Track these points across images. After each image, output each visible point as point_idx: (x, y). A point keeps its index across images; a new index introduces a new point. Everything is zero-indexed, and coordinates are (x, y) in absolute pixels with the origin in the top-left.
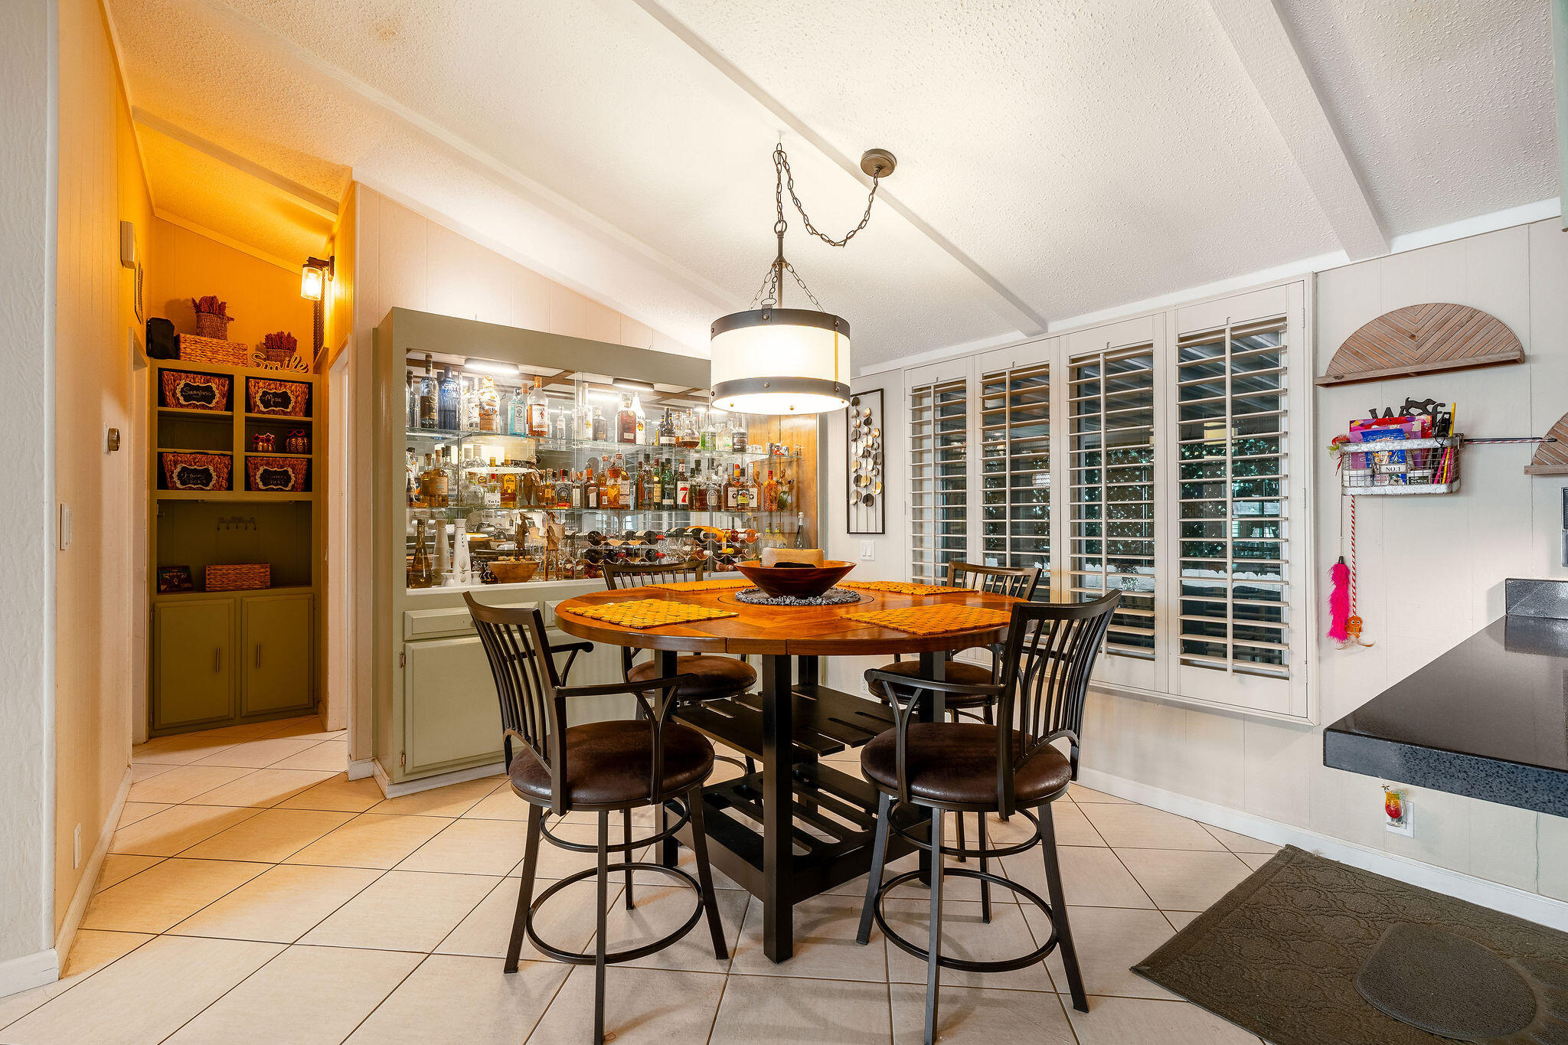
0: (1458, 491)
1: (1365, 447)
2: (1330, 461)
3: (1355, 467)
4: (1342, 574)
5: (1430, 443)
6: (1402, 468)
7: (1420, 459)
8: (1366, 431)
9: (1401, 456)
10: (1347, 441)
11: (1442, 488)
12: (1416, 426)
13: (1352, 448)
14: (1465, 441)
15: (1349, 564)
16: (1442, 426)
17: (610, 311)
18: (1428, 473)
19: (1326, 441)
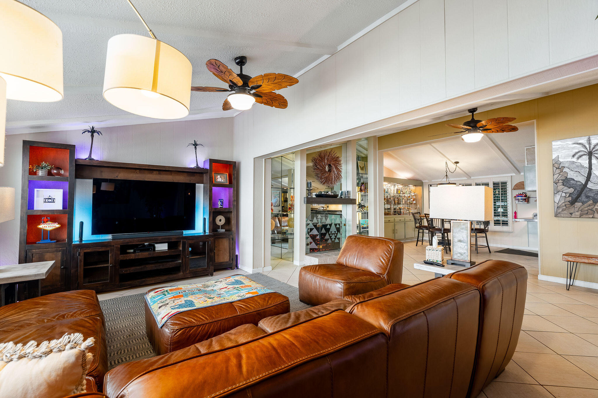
0: (528, 203)
1: (518, 198)
2: (514, 199)
3: (517, 200)
4: (515, 213)
5: (525, 198)
6: (522, 200)
7: (525, 199)
8: (518, 196)
9: (522, 199)
10: (516, 197)
11: (526, 203)
12: (524, 196)
13: (516, 198)
14: (529, 197)
15: (516, 212)
16: (526, 196)
17: (392, 171)
18: (525, 201)
19: (513, 197)
